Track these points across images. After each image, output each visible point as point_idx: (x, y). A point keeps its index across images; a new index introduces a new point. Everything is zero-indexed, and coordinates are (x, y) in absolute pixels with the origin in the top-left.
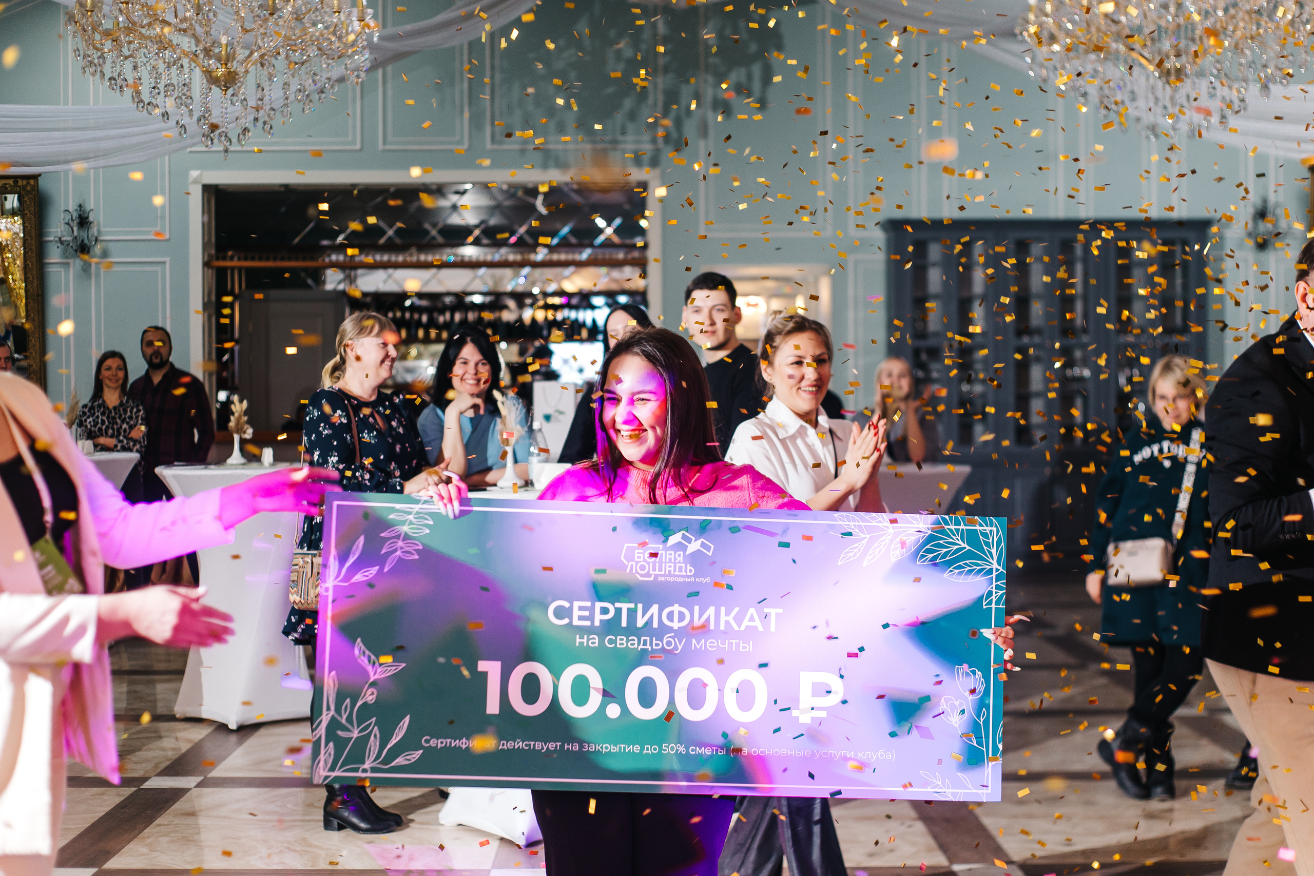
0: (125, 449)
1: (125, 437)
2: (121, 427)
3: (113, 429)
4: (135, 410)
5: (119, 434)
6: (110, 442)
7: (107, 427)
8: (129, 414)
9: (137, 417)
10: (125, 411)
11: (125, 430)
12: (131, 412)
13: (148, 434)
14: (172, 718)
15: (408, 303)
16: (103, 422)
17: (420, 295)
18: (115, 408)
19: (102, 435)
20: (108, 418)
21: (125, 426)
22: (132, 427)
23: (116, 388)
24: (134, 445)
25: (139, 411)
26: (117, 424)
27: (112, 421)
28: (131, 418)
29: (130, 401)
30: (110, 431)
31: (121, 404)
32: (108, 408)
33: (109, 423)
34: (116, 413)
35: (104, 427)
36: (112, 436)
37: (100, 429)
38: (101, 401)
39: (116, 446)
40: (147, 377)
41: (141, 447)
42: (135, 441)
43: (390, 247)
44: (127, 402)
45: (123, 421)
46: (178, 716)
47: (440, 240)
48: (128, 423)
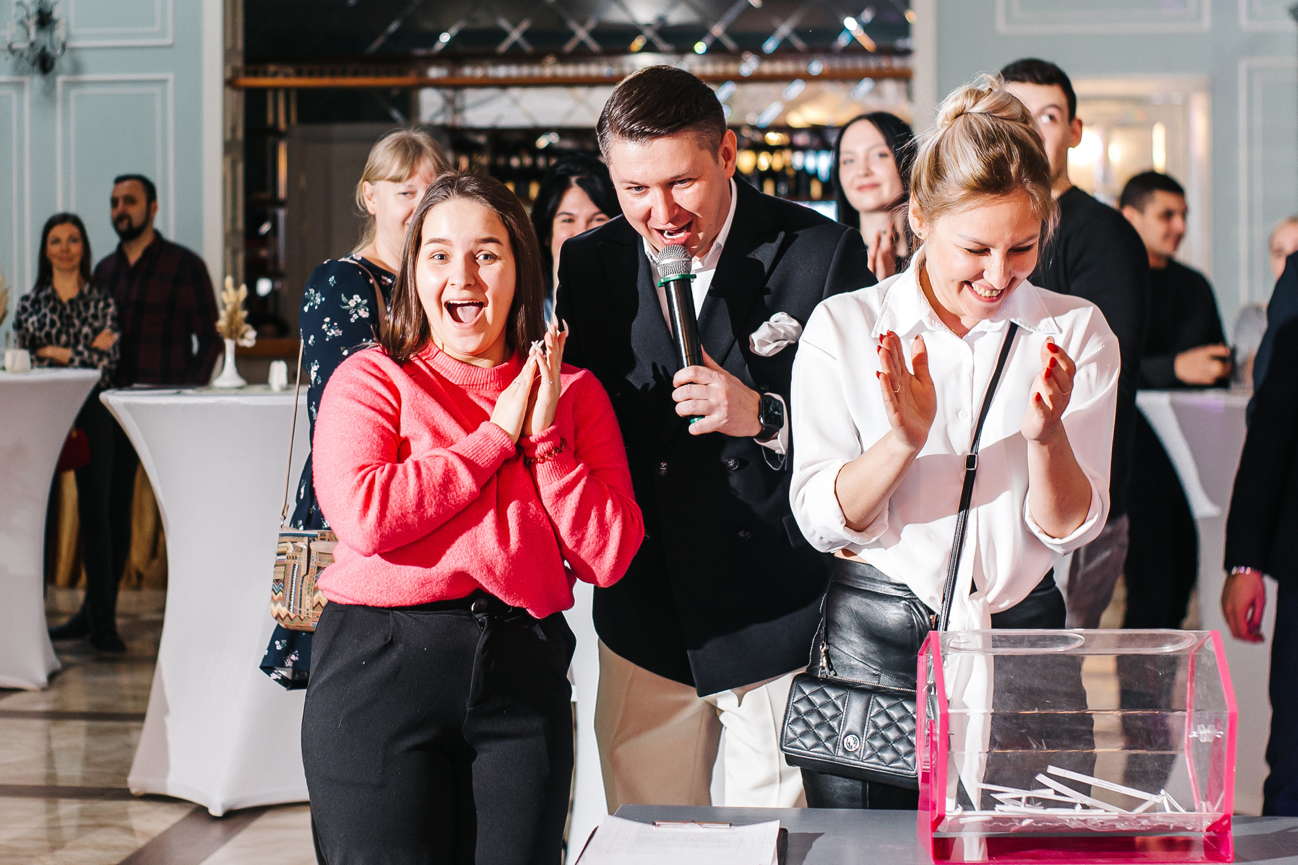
0: (84, 365)
1: (87, 347)
2: (80, 331)
3: (68, 334)
4: (101, 305)
5: (77, 342)
6: (64, 354)
7: (59, 332)
8: (92, 311)
9: (105, 316)
10: (87, 306)
11: (86, 337)
12: (96, 307)
13: (122, 344)
14: (125, 794)
15: (542, 142)
16: (53, 323)
17: (563, 132)
18: (71, 302)
19: (50, 343)
20: (60, 317)
21: (86, 330)
22: (96, 332)
23: (71, 270)
24: (100, 360)
25: (107, 306)
26: (73, 325)
27: (67, 322)
28: (95, 317)
29: (95, 292)
30: (64, 338)
31: (81, 295)
32: (60, 302)
33: (62, 324)
34: (72, 310)
35: (54, 331)
36: (66, 345)
37: (48, 335)
38: (49, 290)
39: (72, 361)
40: (120, 254)
41: (111, 363)
42: (102, 354)
43: (515, 56)
44: (90, 292)
45: (84, 322)
46: (134, 791)
47: (594, 46)
48: (91, 325)
